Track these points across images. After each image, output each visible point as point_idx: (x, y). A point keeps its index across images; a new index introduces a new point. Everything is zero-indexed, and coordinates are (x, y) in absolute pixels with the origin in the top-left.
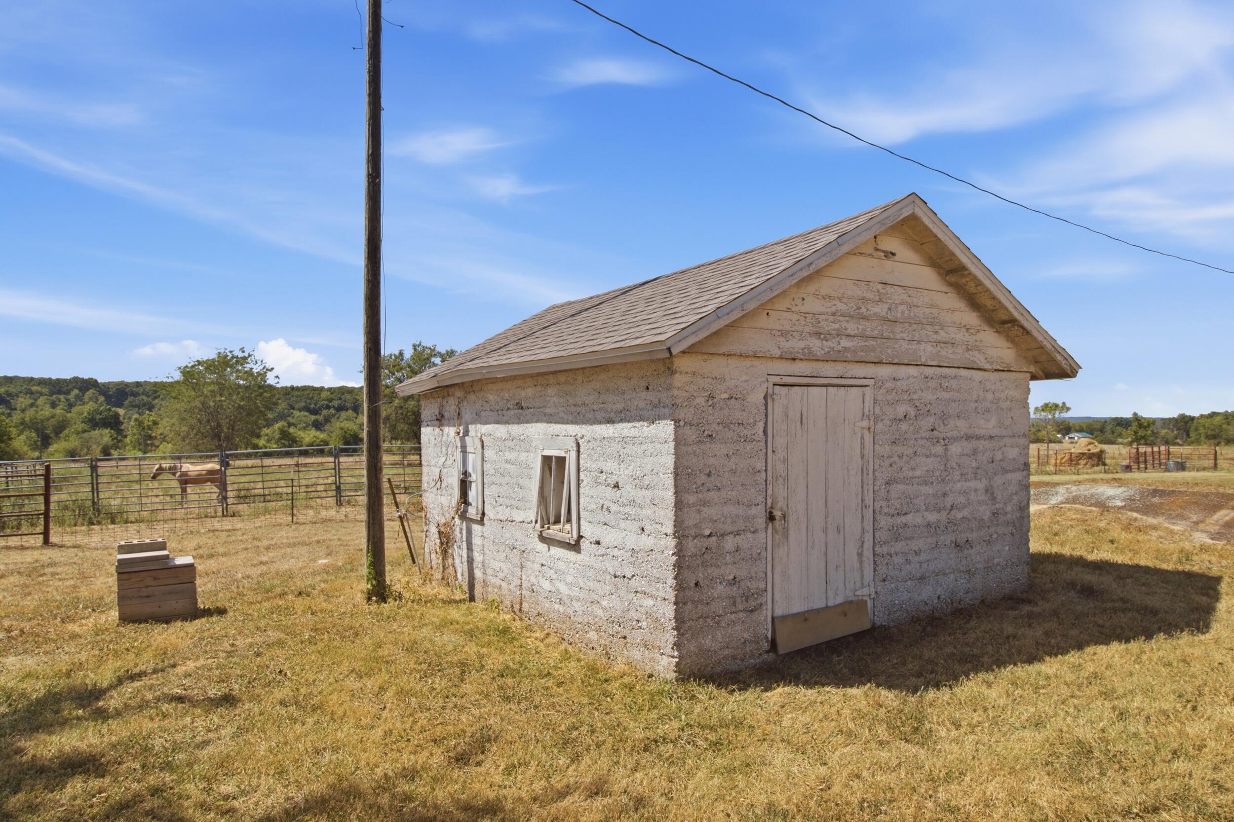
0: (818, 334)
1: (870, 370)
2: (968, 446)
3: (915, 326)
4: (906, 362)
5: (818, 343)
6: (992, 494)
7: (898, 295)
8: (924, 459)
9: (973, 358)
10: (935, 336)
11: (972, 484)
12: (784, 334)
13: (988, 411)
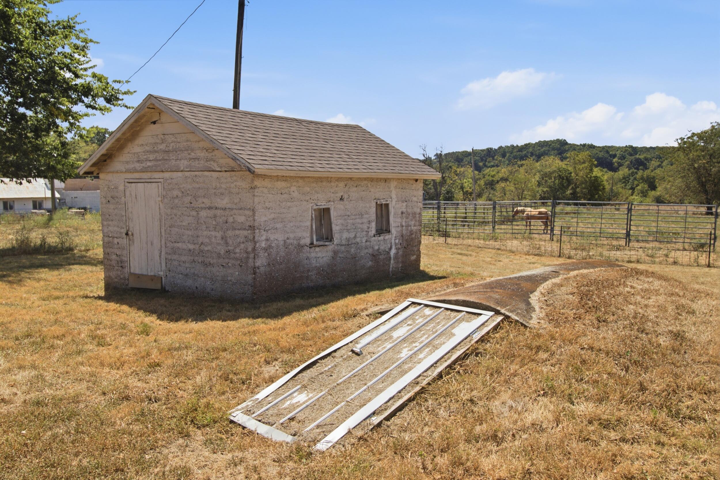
0: (138, 161)
1: (161, 175)
2: (211, 213)
3: (179, 152)
4: (174, 170)
5: (138, 165)
6: (226, 241)
7: (170, 139)
8: (186, 217)
9: (210, 166)
10: (189, 156)
11: (213, 233)
12: (127, 162)
13: (222, 194)
